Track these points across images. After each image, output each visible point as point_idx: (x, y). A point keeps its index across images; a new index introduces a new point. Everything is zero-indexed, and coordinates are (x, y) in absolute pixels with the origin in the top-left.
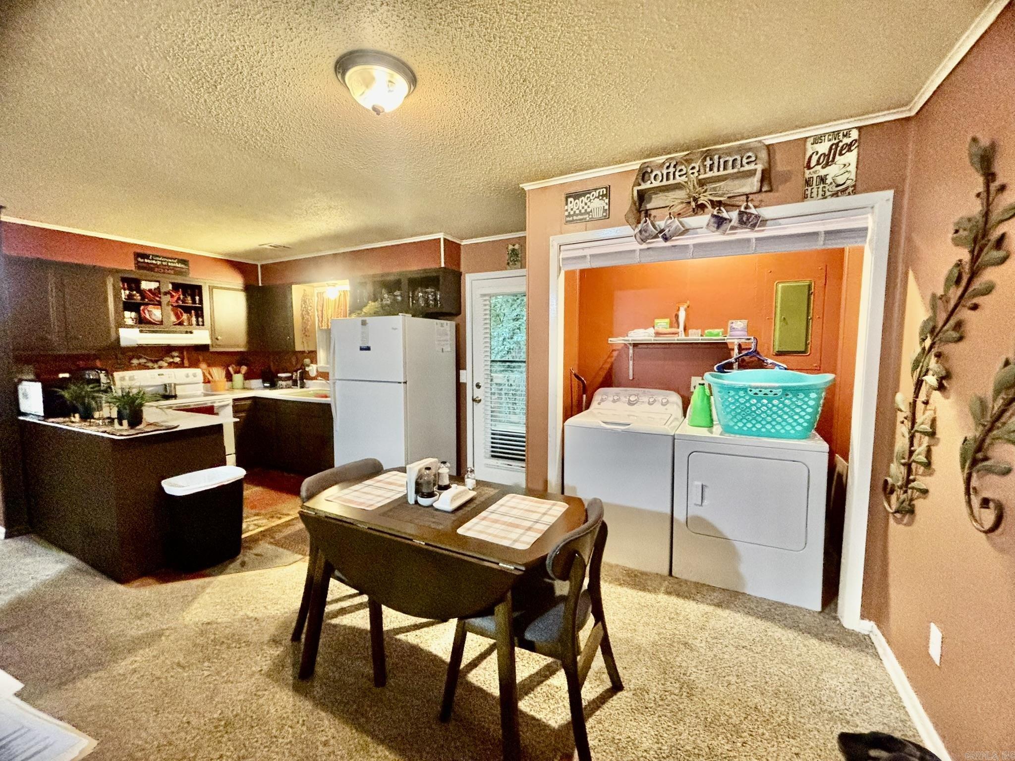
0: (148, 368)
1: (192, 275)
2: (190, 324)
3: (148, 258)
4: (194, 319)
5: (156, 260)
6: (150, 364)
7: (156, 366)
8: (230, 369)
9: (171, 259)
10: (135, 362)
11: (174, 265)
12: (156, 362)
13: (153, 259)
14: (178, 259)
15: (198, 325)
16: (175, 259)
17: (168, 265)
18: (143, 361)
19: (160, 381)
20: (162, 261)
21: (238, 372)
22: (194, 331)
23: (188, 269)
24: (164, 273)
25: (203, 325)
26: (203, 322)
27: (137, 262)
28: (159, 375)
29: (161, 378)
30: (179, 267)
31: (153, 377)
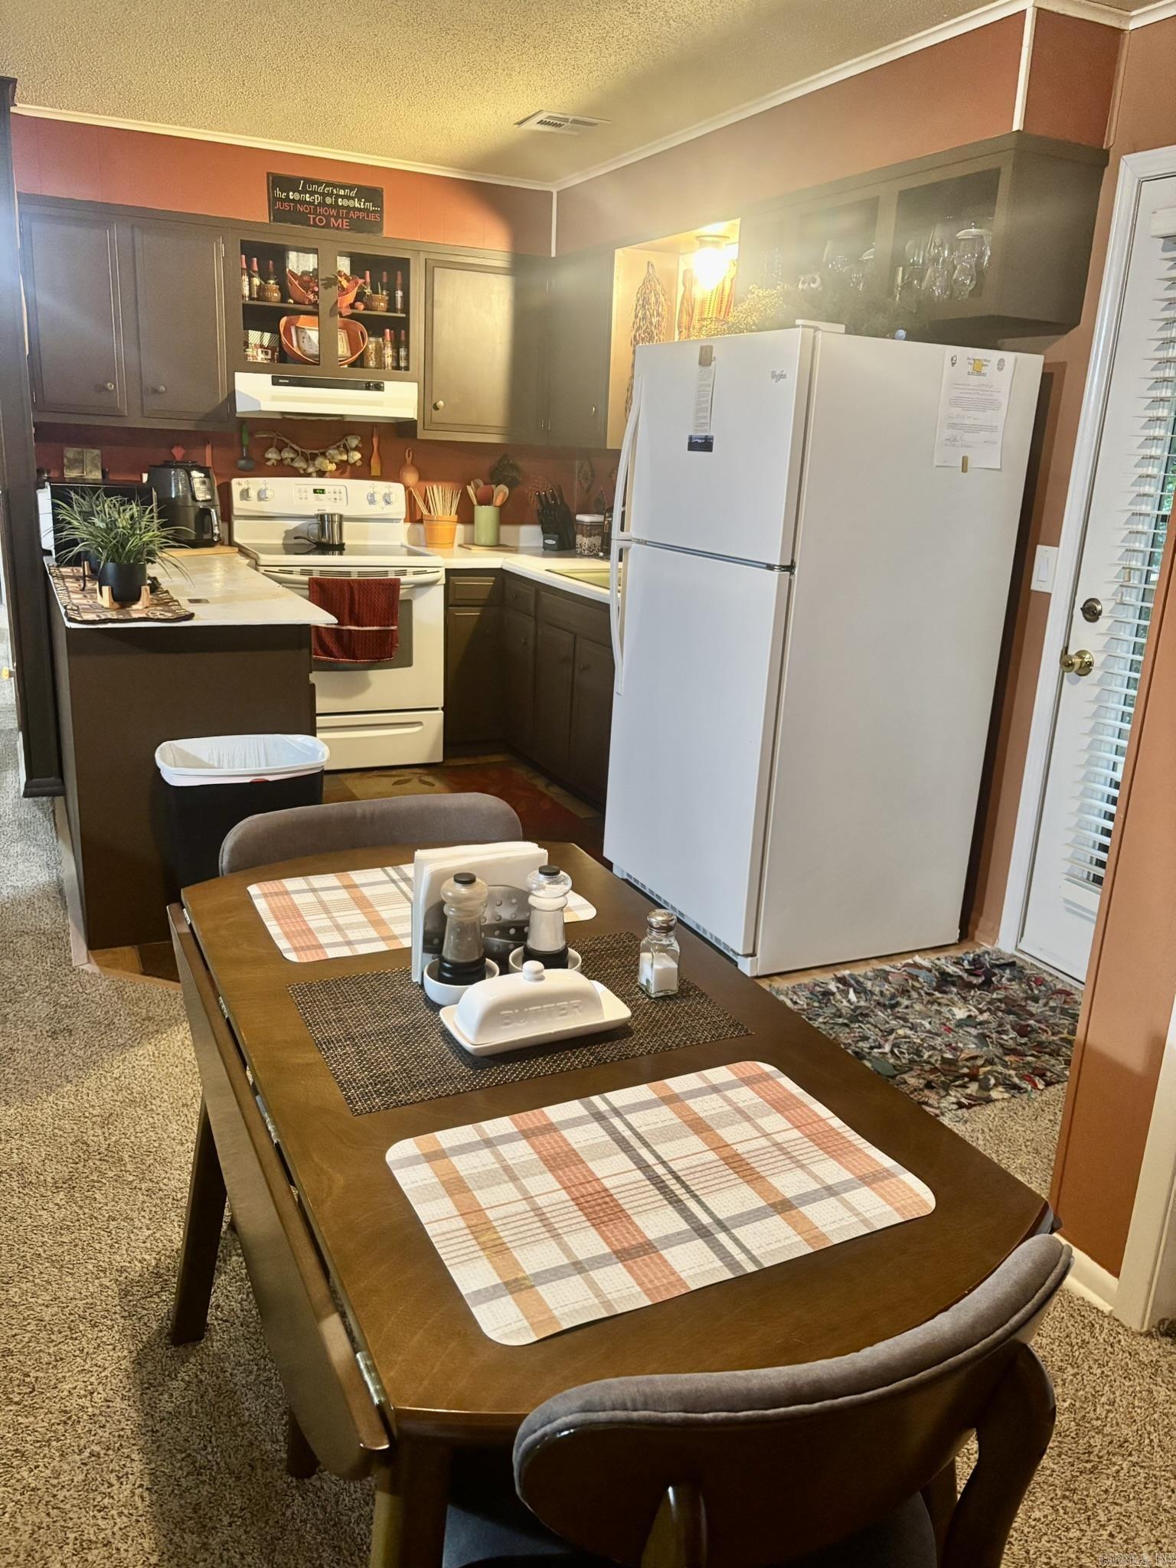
0: (295, 473)
1: (390, 229)
2: (381, 365)
3: (295, 190)
4: (388, 352)
5: (312, 193)
6: (300, 464)
7: (313, 470)
8: (471, 490)
9: (343, 187)
10: (272, 455)
11: (351, 203)
12: (313, 458)
13: (304, 191)
14: (360, 188)
15: (397, 367)
16: (352, 188)
17: (336, 206)
18: (287, 454)
19: (314, 506)
20: (323, 195)
21: (486, 501)
22: (387, 384)
23: (381, 212)
24: (327, 226)
25: (407, 368)
26: (407, 358)
27: (273, 201)
28: (315, 491)
29: (318, 499)
30: (360, 210)
31: (303, 496)
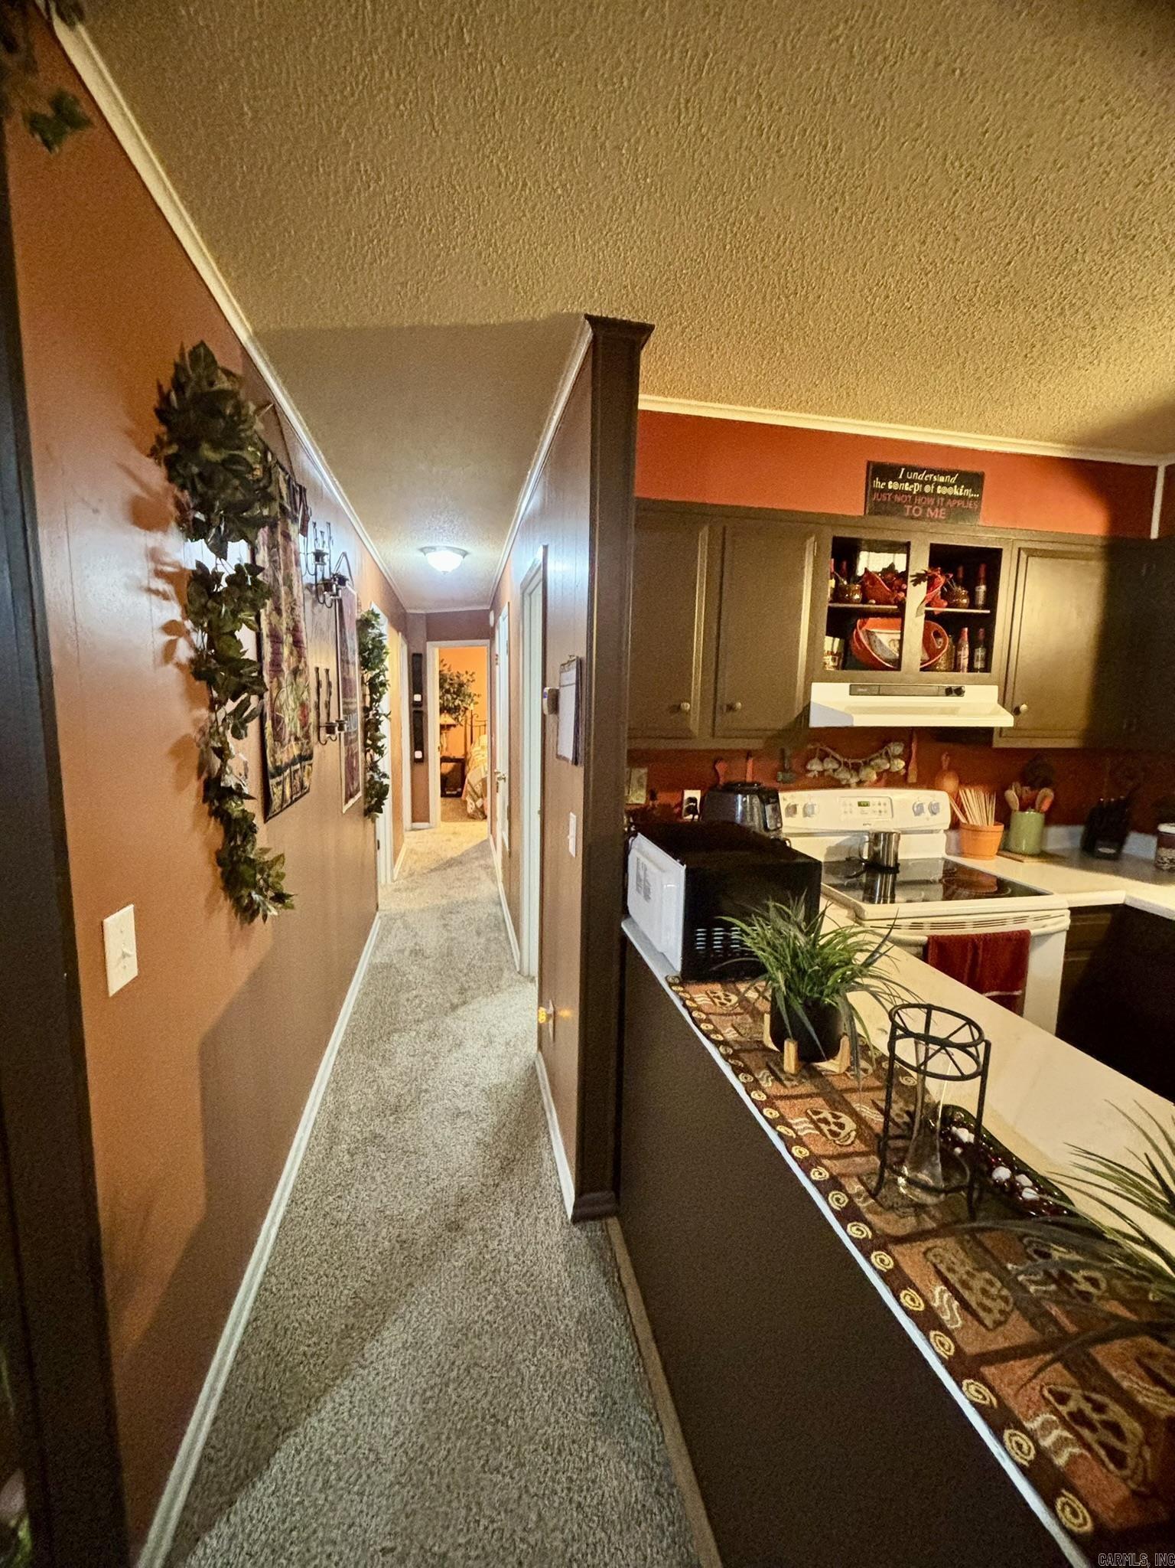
0: (837, 784)
1: (986, 517)
3: (895, 478)
4: (966, 653)
5: (911, 482)
6: (844, 775)
7: (854, 781)
9: (943, 473)
10: (815, 766)
11: (950, 491)
12: (856, 769)
13: (904, 480)
14: (961, 474)
16: (952, 474)
17: (934, 494)
18: (830, 765)
19: (864, 822)
20: (923, 483)
22: (967, 688)
24: (922, 517)
25: (987, 668)
27: (870, 491)
28: (860, 804)
29: (863, 813)
30: (959, 498)
31: (848, 808)
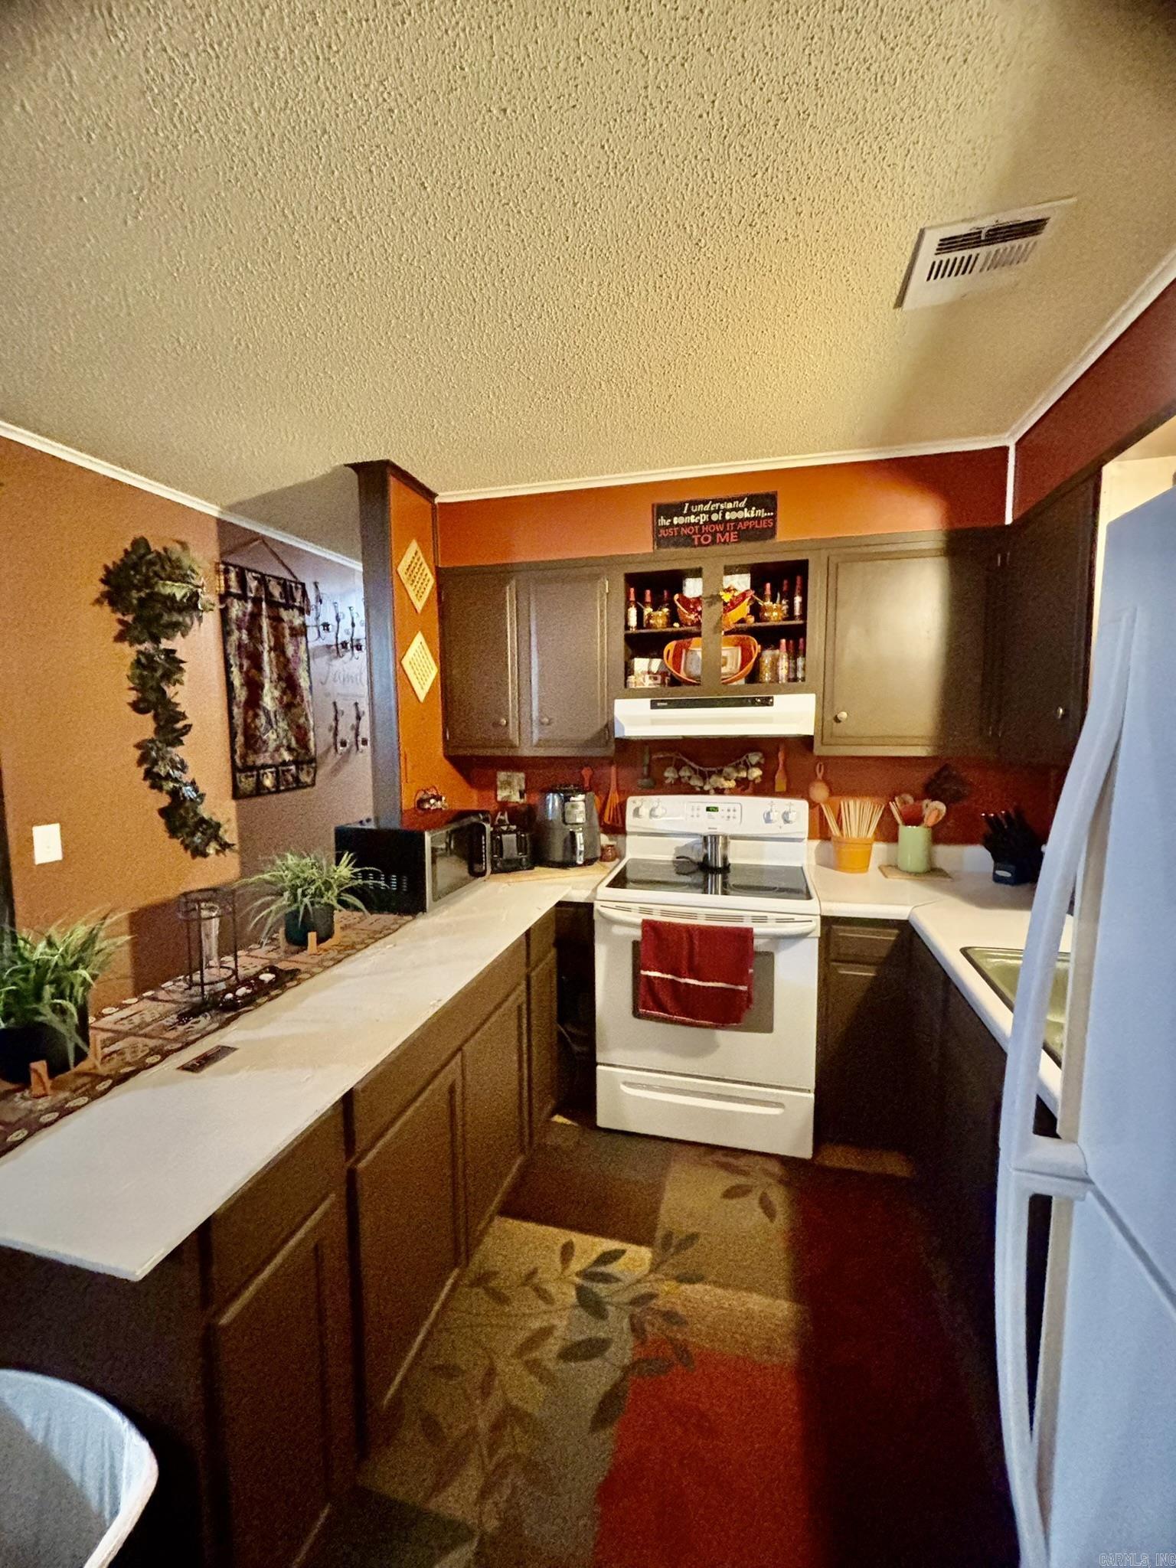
2: (776, 678)
3: (680, 514)
5: (697, 514)
6: (696, 782)
8: (895, 807)
9: (731, 500)
11: (740, 515)
12: (709, 776)
13: (690, 513)
14: (750, 497)
16: (740, 499)
17: (723, 521)
20: (710, 513)
21: (914, 819)
22: (777, 698)
23: (774, 517)
24: (713, 542)
25: (803, 679)
26: (804, 669)
27: (657, 529)
28: (708, 809)
29: (710, 817)
30: (754, 518)
31: (695, 813)
